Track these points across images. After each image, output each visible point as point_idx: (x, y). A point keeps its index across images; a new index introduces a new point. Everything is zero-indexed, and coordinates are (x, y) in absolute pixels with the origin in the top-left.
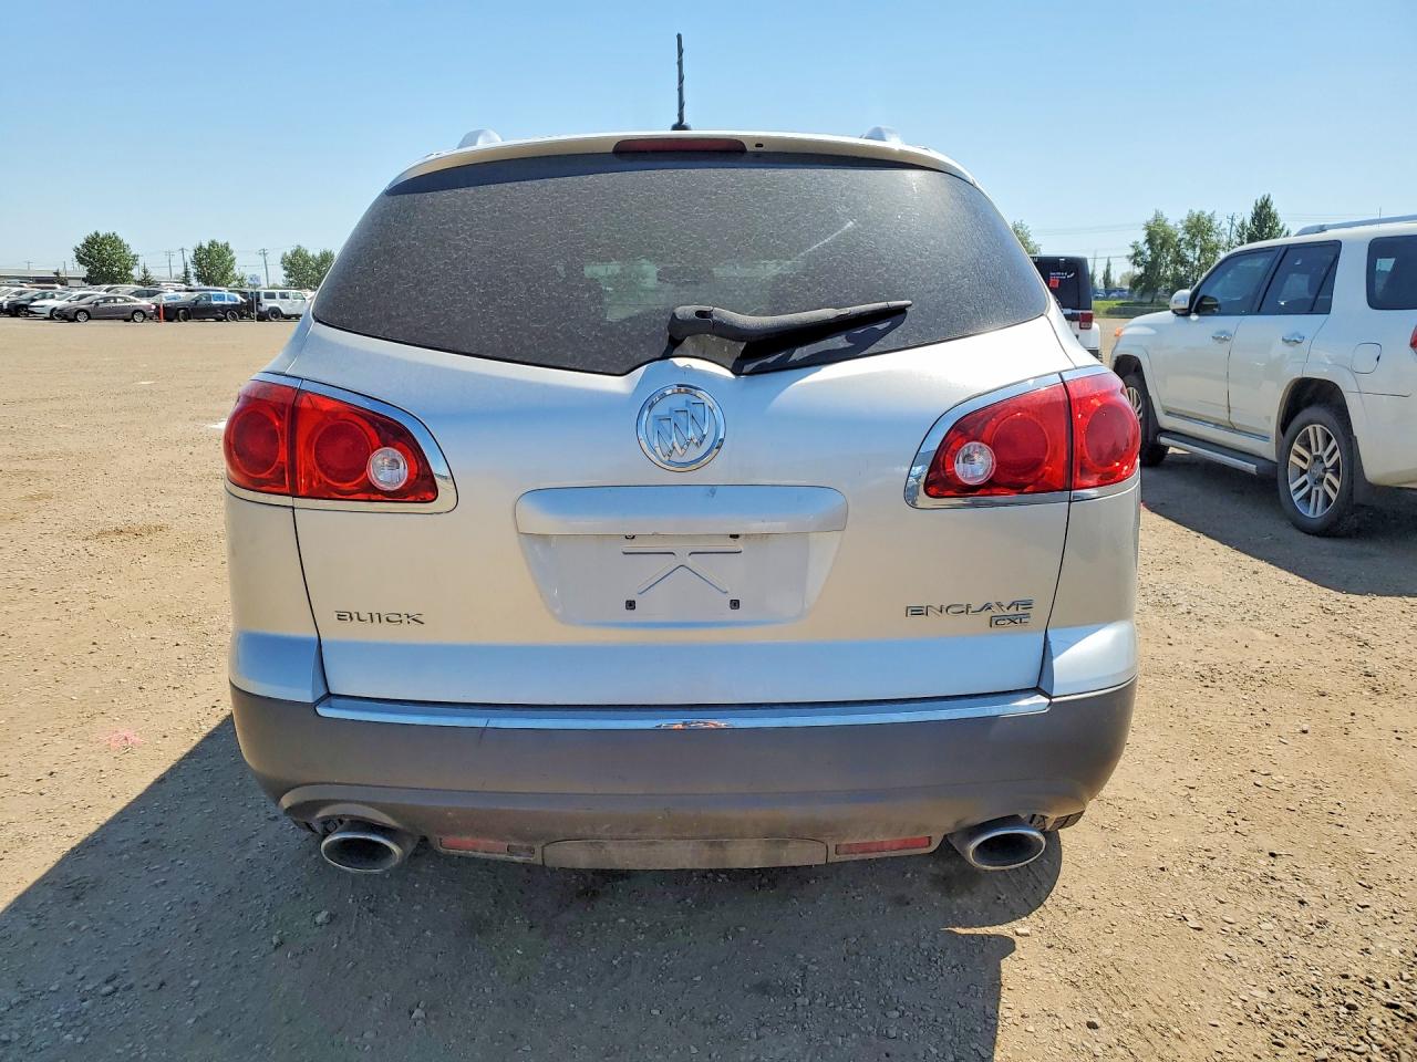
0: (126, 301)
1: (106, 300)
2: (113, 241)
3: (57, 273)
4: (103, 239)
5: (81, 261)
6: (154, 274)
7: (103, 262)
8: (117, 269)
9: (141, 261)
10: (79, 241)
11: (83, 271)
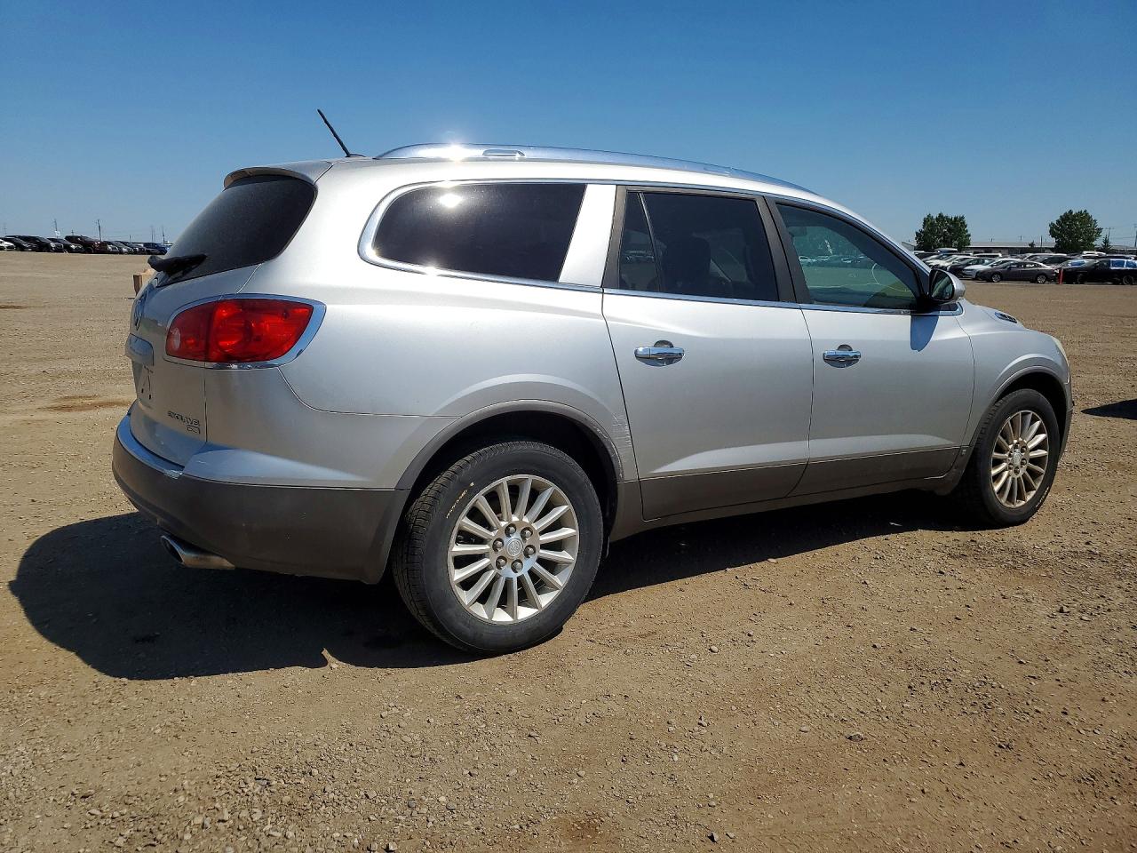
0: (1035, 266)
1: (1019, 265)
2: (1084, 218)
3: (1032, 245)
4: (1074, 216)
5: (1053, 234)
6: (1114, 243)
7: (1070, 235)
8: (1081, 240)
9: (1103, 234)
10: (1055, 218)
11: (1052, 242)
